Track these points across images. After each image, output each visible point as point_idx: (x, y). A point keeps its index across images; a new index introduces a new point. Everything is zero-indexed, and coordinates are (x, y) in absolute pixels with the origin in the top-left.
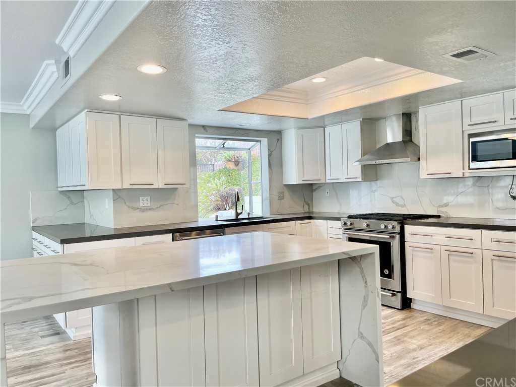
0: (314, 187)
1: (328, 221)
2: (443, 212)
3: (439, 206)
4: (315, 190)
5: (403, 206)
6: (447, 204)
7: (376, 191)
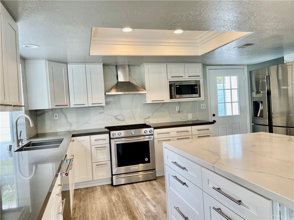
0: (38, 113)
1: (91, 136)
2: (147, 122)
3: (145, 119)
4: (40, 115)
5: (123, 120)
6: (149, 118)
7: (103, 112)
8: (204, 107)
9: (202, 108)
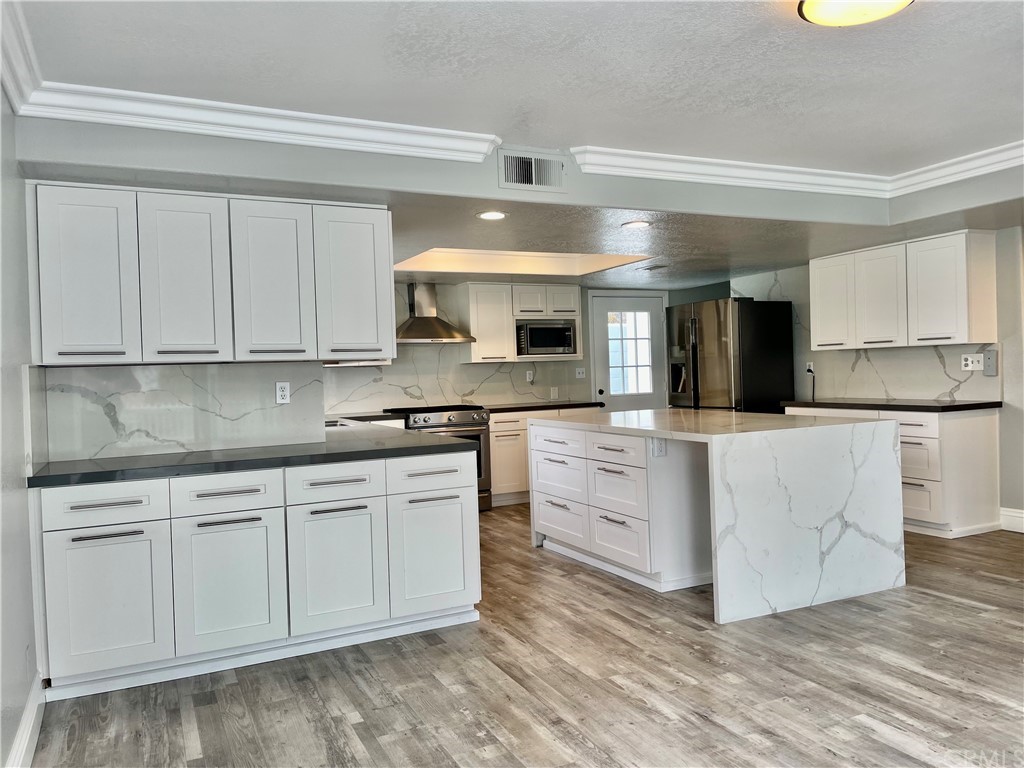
2: (467, 401)
3: (464, 395)
5: (421, 398)
6: (472, 393)
7: (381, 379)
8: (581, 374)
9: (578, 376)
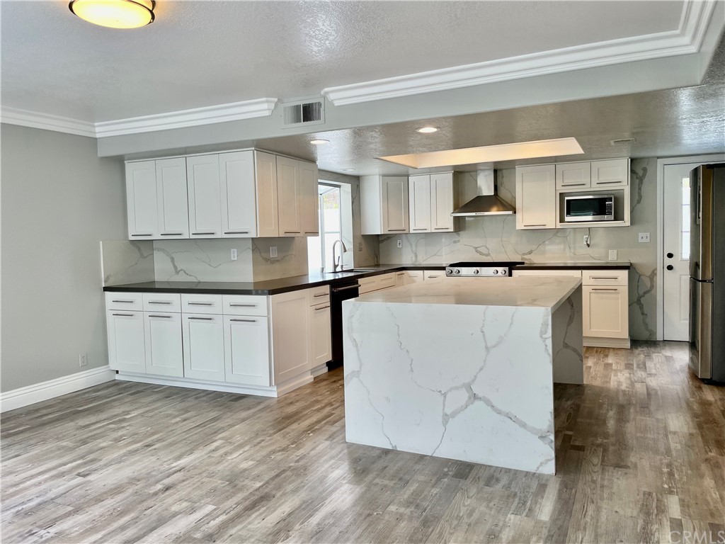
0: (381, 239)
2: (526, 259)
3: (523, 254)
4: (383, 241)
5: (488, 255)
6: (530, 252)
7: (459, 241)
8: (645, 238)
9: (640, 240)
